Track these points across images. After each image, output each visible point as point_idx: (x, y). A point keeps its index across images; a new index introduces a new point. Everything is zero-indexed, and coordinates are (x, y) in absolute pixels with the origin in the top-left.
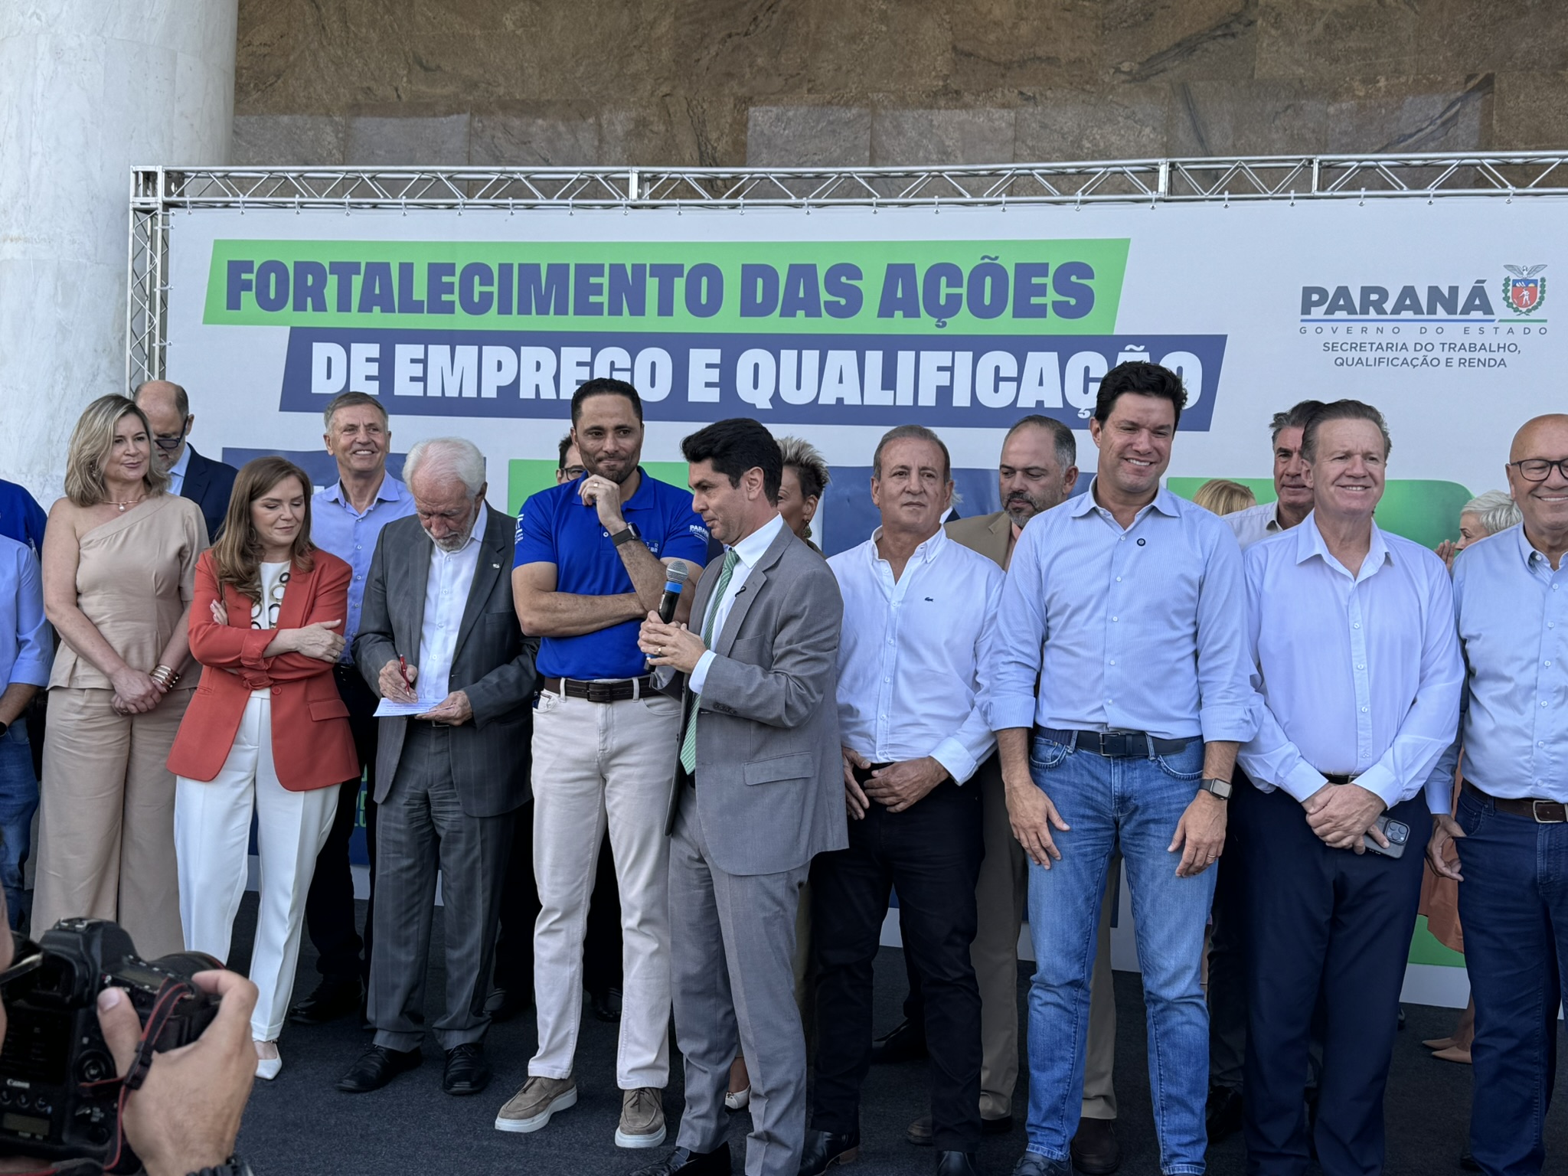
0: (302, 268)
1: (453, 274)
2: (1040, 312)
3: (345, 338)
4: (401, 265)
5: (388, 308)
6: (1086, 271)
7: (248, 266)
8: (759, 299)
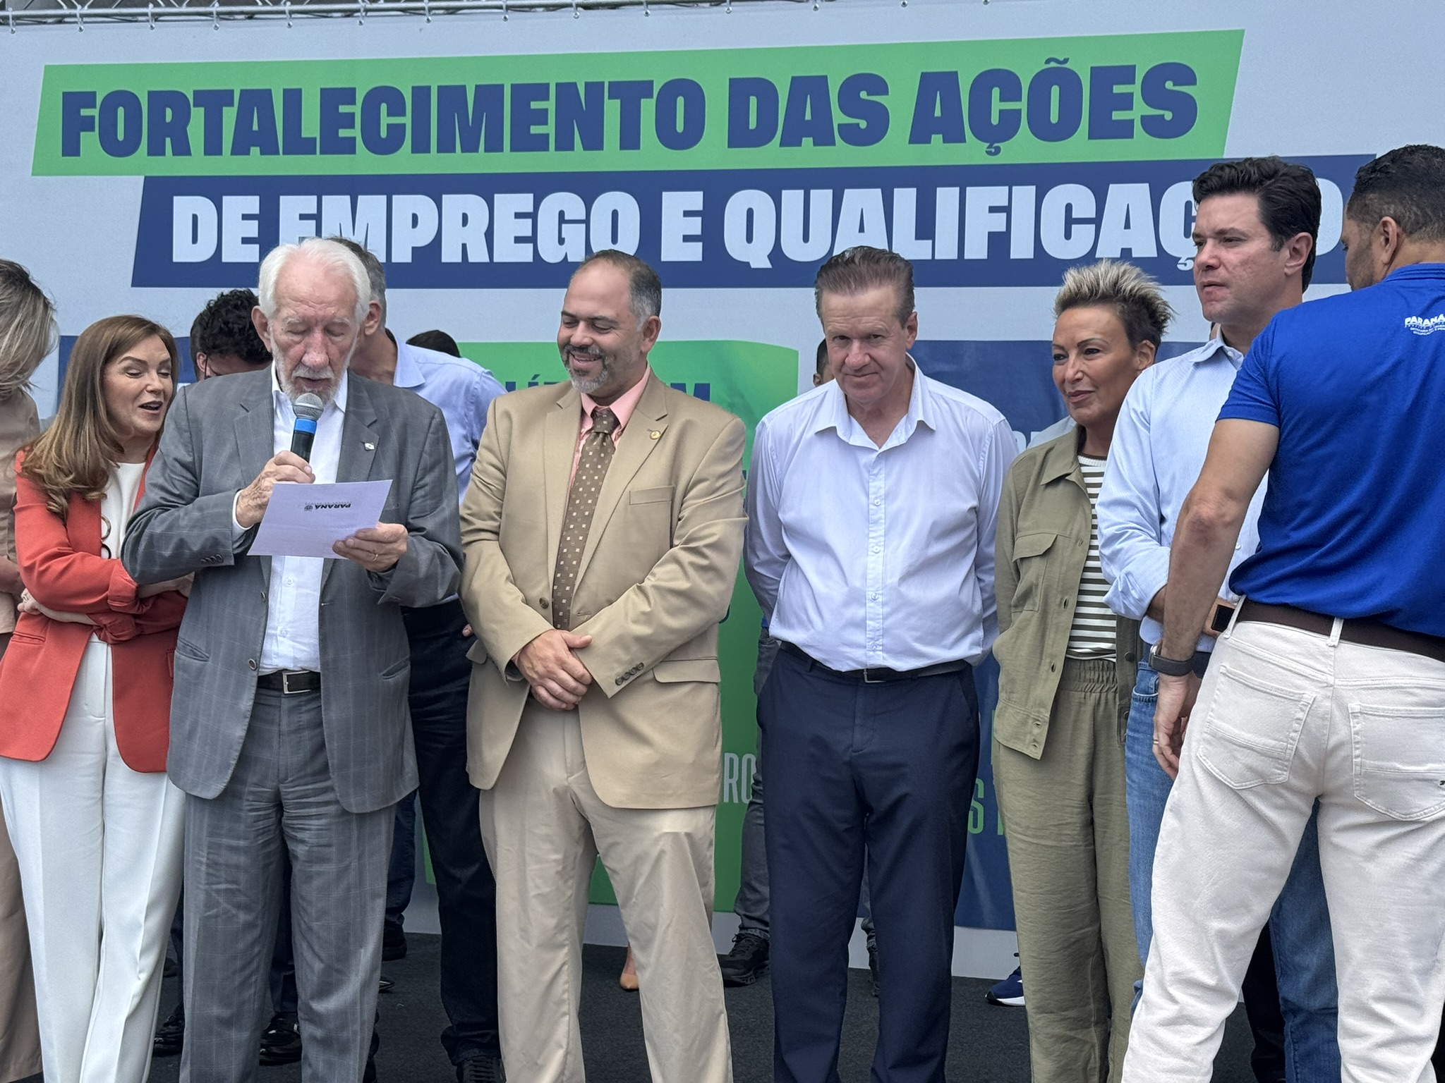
0: (159, 99)
1: (353, 102)
2: (1125, 130)
3: (215, 189)
4: (286, 92)
5: (269, 149)
6: (1185, 75)
7: (87, 99)
8: (753, 124)
